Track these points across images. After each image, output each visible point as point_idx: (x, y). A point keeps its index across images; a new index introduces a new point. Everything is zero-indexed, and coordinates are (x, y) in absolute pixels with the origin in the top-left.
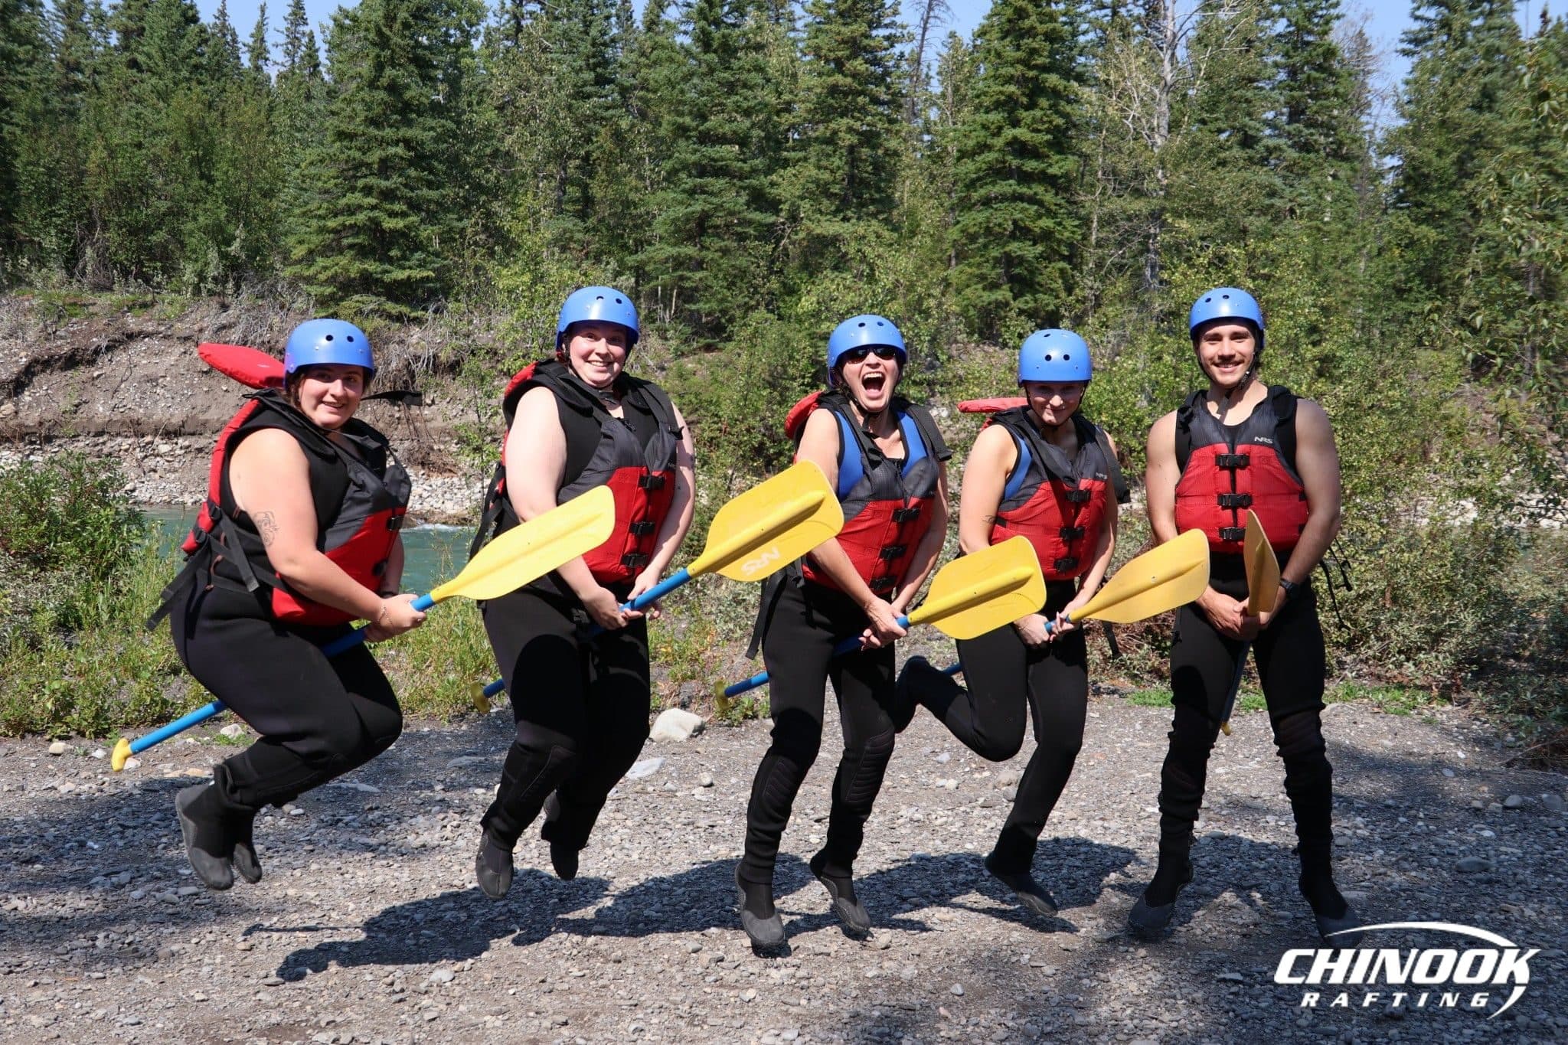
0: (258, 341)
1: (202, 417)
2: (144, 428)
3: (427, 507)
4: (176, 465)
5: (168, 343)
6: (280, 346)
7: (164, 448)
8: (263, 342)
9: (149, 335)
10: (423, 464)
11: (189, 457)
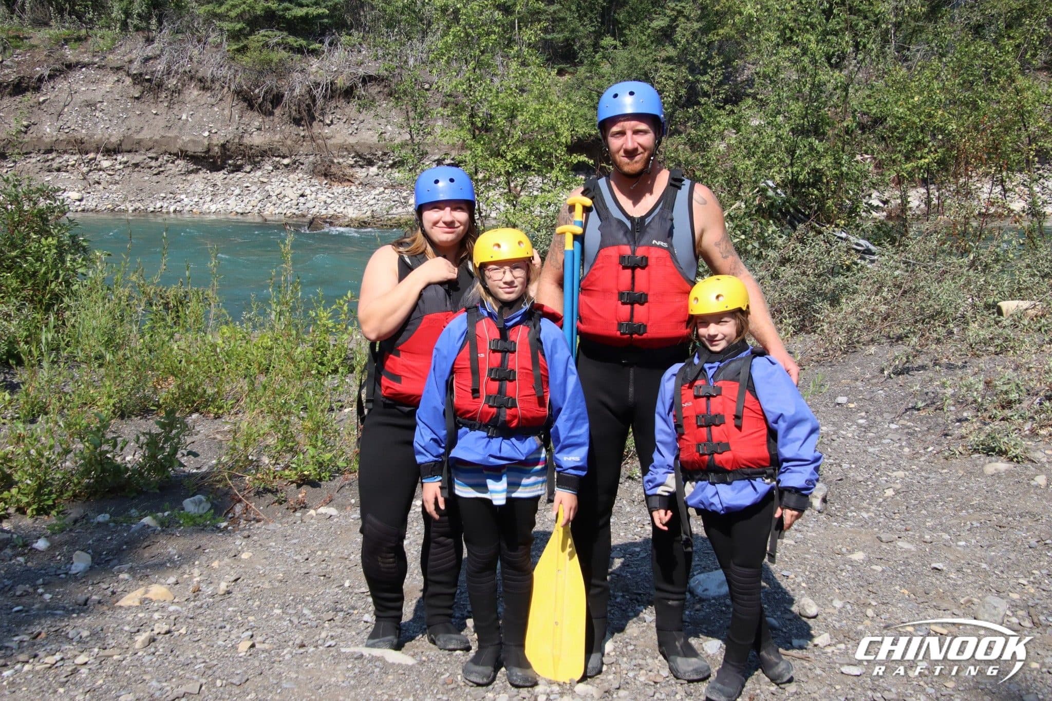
0: (181, 70)
1: (137, 137)
2: (87, 146)
3: (331, 212)
4: (117, 178)
5: (103, 72)
6: (200, 75)
7: (106, 164)
8: (185, 72)
9: (85, 65)
10: (326, 175)
11: (127, 171)
